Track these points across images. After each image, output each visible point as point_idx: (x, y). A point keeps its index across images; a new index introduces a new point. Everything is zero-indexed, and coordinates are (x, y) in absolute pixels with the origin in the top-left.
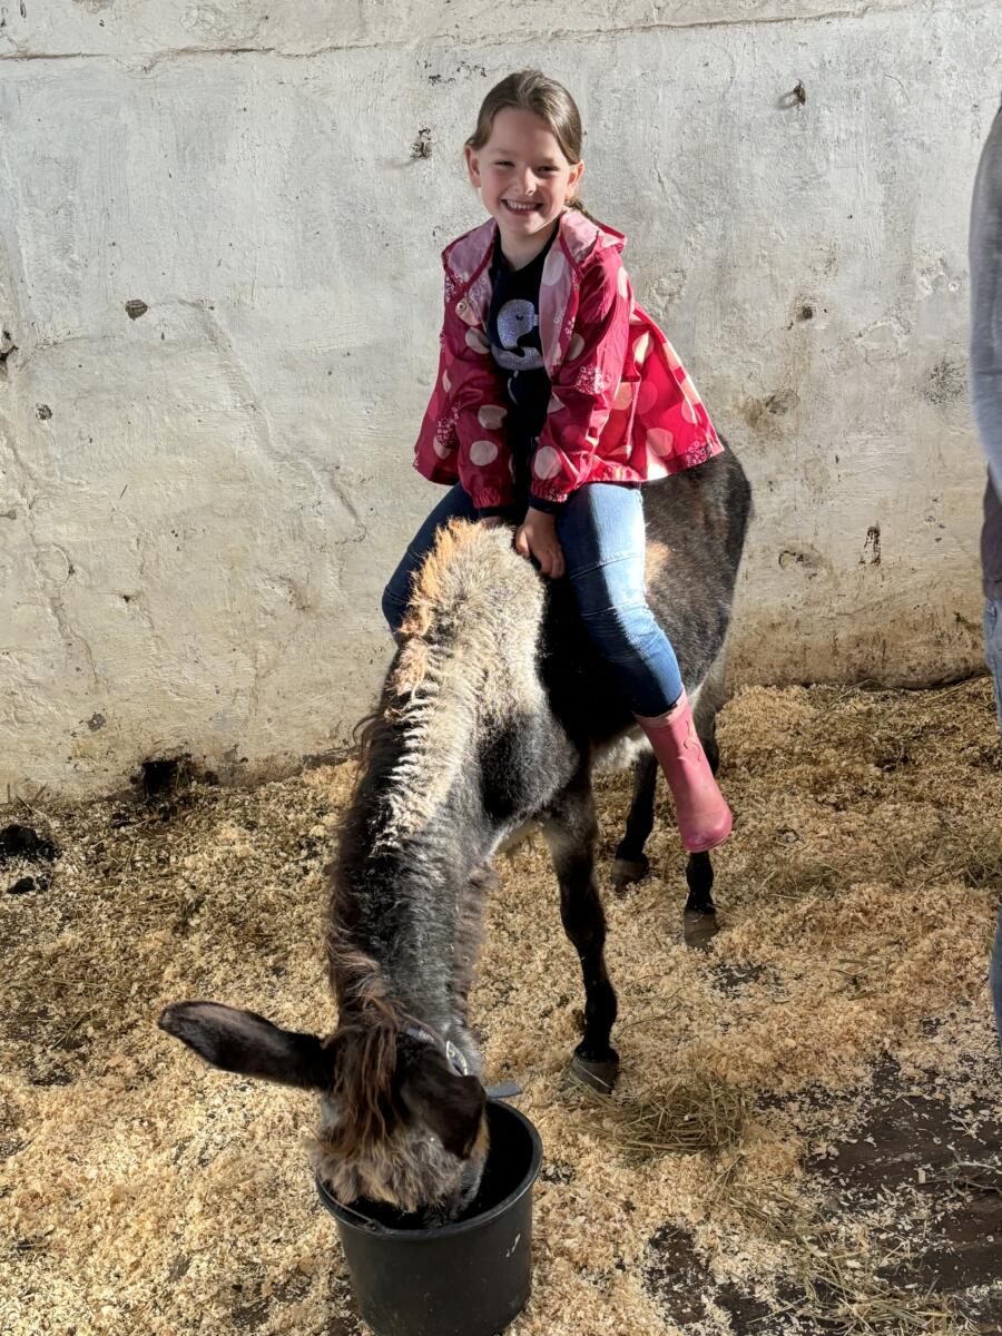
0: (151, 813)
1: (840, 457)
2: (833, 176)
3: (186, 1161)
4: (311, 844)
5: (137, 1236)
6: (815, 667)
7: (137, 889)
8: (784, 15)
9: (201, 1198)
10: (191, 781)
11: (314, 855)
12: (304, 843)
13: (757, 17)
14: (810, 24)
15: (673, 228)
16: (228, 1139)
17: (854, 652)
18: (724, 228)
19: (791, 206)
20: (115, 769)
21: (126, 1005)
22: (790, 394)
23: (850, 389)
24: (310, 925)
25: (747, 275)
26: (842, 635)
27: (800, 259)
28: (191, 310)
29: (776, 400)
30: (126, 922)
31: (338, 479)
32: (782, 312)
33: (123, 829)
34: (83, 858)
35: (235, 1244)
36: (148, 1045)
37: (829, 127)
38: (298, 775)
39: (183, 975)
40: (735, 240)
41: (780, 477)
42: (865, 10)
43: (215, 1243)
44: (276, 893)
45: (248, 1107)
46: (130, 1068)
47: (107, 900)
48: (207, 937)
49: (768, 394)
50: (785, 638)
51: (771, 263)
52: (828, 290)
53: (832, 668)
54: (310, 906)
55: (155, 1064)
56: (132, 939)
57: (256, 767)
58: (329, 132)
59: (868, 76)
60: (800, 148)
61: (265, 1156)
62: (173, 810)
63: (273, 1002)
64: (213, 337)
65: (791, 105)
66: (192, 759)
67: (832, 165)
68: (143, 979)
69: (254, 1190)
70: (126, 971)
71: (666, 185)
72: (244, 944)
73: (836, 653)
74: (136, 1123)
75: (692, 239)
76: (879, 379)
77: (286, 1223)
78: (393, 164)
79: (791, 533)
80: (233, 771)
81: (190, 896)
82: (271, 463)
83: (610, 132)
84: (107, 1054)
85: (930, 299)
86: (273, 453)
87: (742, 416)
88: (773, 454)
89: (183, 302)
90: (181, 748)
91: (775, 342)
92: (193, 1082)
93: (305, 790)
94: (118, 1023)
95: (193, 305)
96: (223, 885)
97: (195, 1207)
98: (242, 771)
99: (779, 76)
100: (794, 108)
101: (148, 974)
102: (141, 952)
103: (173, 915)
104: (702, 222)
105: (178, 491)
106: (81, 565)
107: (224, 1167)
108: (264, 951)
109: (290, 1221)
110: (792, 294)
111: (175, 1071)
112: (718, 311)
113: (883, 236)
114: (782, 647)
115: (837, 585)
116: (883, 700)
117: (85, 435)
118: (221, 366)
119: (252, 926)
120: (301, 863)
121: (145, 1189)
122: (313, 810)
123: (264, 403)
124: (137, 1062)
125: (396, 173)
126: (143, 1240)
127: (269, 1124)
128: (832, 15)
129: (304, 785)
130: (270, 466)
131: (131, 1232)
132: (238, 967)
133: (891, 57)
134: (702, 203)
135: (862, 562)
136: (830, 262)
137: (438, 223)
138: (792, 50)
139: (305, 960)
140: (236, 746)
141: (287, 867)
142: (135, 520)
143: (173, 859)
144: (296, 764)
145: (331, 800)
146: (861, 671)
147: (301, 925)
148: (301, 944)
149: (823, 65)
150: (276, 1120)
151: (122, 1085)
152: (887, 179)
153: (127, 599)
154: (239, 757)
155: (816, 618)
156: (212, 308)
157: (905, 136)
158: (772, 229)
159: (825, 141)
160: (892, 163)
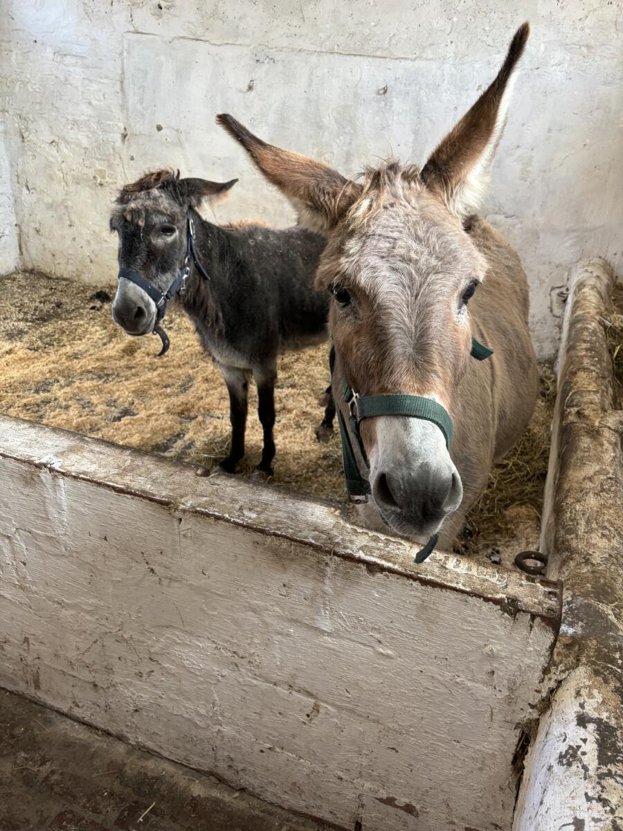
2: (394, 127)
8: (384, 55)
13: (373, 55)
14: (393, 61)
15: (332, 136)
19: (377, 136)
37: (395, 106)
40: (354, 145)
42: (416, 59)
58: (222, 75)
59: (414, 87)
60: (383, 113)
64: (180, 143)
67: (394, 122)
71: (331, 118)
78: (241, 91)
89: (173, 129)
95: (176, 130)
99: (379, 81)
100: (383, 95)
104: (342, 136)
125: (242, 95)
128: (402, 58)
133: (423, 80)
134: (343, 128)
138: (385, 71)
149: (396, 79)
156: (181, 133)
157: (425, 115)
158: (368, 144)
159: (393, 111)
160: (419, 126)
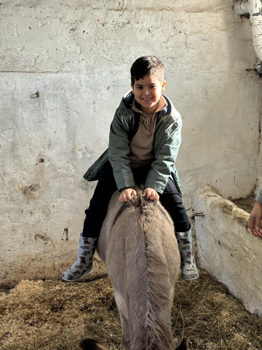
1: (54, 206)
2: (49, 120)
6: (47, 273)
8: (32, 71)
13: (23, 71)
14: (40, 74)
17: (61, 269)
18: (14, 133)
19: (36, 128)
22: (37, 185)
23: (57, 185)
25: (22, 148)
26: (56, 263)
27: (39, 144)
29: (33, 186)
32: (34, 160)
37: (48, 105)
40: (18, 137)
41: (34, 211)
42: (58, 72)
49: (30, 185)
50: (37, 264)
51: (30, 144)
52: (49, 154)
53: (53, 274)
59: (60, 91)
60: (38, 110)
65: (35, 98)
67: (49, 116)
73: (54, 269)
75: (3, 136)
76: (66, 182)
79: (39, 229)
85: (82, 159)
87: (21, 191)
88: (32, 203)
91: (32, 169)
99: (31, 89)
100: (36, 98)
104: (6, 131)
110: (37, 154)
112: (13, 158)
113: (66, 139)
114: (36, 267)
115: (54, 247)
116: (69, 286)
128: (48, 72)
133: (67, 86)
134: (6, 125)
135: (63, 240)
136: (49, 145)
138: (35, 82)
149: (45, 87)
152: (67, 122)
155: (48, 257)
157: (72, 109)
158: (30, 134)
159: (47, 109)
160: (68, 117)
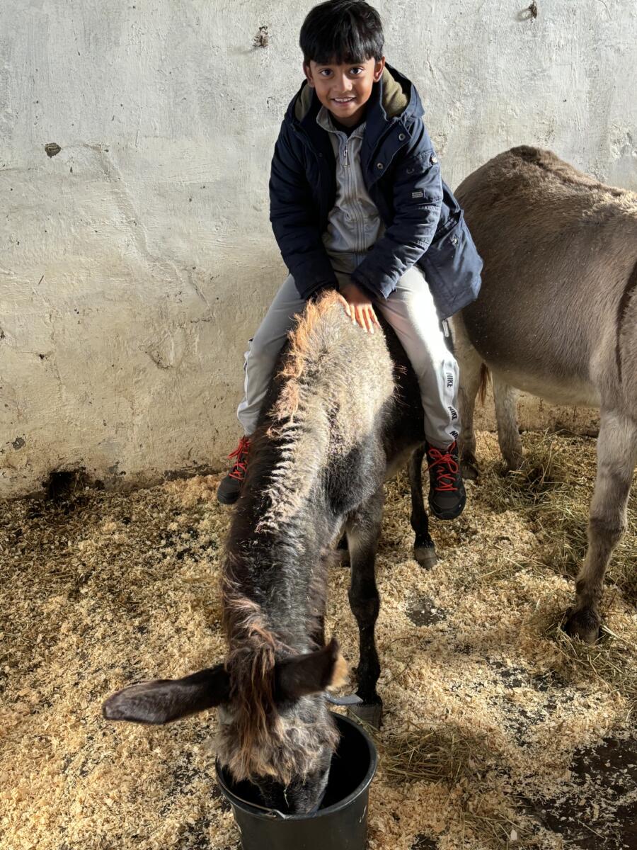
0: (56, 508)
2: (554, 71)
3: (71, 772)
4: (169, 536)
5: (34, 828)
6: (527, 418)
7: (44, 565)
9: (81, 802)
10: (85, 486)
11: (171, 544)
12: (164, 536)
15: (439, 104)
16: (102, 756)
17: (554, 410)
18: (475, 105)
19: (524, 91)
20: (31, 478)
21: (34, 650)
24: (166, 597)
25: (491, 140)
27: (529, 130)
28: (91, 152)
30: (35, 589)
31: (194, 276)
33: (35, 520)
34: (7, 540)
35: (104, 838)
36: (48, 681)
37: (552, 35)
38: (161, 484)
39: (75, 629)
40: (482, 114)
43: (90, 836)
44: (143, 572)
45: (117, 732)
46: (34, 698)
47: (23, 571)
48: (93, 602)
51: (507, 131)
53: (538, 420)
54: (166, 582)
55: (52, 695)
56: (39, 602)
57: (131, 478)
58: (194, 25)
60: (531, 49)
61: (128, 772)
62: (72, 507)
63: (137, 653)
64: (107, 172)
65: (527, 18)
66: (86, 471)
67: (554, 63)
68: (46, 632)
69: (120, 797)
70: (34, 625)
71: (435, 73)
72: (119, 608)
73: (541, 410)
74: (36, 740)
75: (452, 113)
77: (142, 823)
78: (240, 51)
80: (115, 481)
81: (81, 572)
82: (147, 263)
83: (396, 34)
84: (19, 686)
85: (619, 162)
86: (147, 256)
89: (86, 146)
90: (79, 463)
92: (79, 711)
93: (165, 496)
94: (27, 664)
95: (94, 148)
96: (105, 564)
97: (76, 808)
98: (121, 480)
100: (529, 20)
101: (50, 628)
102: (45, 611)
103: (69, 585)
104: (459, 101)
105: (80, 281)
106: (10, 332)
107: (99, 778)
108: (132, 614)
109: (145, 821)
111: (66, 702)
112: (469, 165)
113: (587, 115)
116: (573, 444)
117: (14, 239)
118: (112, 192)
119: (124, 595)
120: (161, 550)
121: (42, 790)
122: (171, 510)
123: (143, 219)
124: (40, 692)
125: (242, 58)
126: (38, 832)
127: (132, 746)
129: (165, 492)
130: (146, 265)
131: (30, 825)
132: (114, 625)
134: (460, 87)
136: (550, 132)
137: (271, 95)
139: (162, 622)
140: (117, 463)
141: (150, 553)
142: (48, 301)
143: (70, 543)
144: (160, 477)
145: (183, 504)
146: (559, 423)
147: (159, 596)
148: (159, 611)
150: (137, 743)
151: (28, 710)
152: (592, 74)
153: (42, 357)
154: (120, 471)
156: (107, 151)
157: (606, 44)
158: (509, 107)
159: (549, 45)
160: (597, 63)
